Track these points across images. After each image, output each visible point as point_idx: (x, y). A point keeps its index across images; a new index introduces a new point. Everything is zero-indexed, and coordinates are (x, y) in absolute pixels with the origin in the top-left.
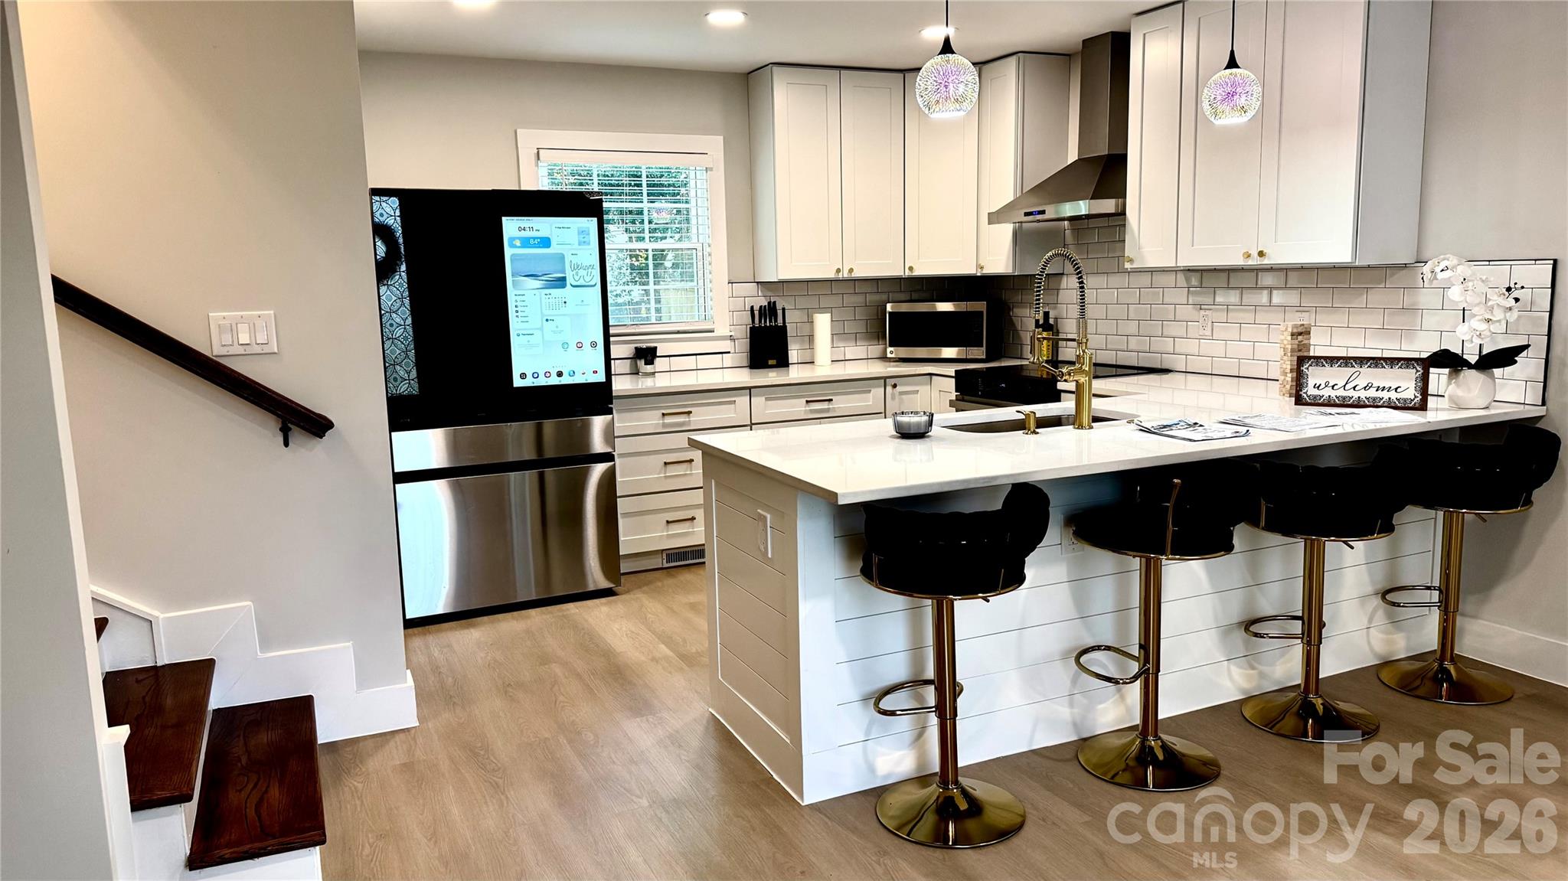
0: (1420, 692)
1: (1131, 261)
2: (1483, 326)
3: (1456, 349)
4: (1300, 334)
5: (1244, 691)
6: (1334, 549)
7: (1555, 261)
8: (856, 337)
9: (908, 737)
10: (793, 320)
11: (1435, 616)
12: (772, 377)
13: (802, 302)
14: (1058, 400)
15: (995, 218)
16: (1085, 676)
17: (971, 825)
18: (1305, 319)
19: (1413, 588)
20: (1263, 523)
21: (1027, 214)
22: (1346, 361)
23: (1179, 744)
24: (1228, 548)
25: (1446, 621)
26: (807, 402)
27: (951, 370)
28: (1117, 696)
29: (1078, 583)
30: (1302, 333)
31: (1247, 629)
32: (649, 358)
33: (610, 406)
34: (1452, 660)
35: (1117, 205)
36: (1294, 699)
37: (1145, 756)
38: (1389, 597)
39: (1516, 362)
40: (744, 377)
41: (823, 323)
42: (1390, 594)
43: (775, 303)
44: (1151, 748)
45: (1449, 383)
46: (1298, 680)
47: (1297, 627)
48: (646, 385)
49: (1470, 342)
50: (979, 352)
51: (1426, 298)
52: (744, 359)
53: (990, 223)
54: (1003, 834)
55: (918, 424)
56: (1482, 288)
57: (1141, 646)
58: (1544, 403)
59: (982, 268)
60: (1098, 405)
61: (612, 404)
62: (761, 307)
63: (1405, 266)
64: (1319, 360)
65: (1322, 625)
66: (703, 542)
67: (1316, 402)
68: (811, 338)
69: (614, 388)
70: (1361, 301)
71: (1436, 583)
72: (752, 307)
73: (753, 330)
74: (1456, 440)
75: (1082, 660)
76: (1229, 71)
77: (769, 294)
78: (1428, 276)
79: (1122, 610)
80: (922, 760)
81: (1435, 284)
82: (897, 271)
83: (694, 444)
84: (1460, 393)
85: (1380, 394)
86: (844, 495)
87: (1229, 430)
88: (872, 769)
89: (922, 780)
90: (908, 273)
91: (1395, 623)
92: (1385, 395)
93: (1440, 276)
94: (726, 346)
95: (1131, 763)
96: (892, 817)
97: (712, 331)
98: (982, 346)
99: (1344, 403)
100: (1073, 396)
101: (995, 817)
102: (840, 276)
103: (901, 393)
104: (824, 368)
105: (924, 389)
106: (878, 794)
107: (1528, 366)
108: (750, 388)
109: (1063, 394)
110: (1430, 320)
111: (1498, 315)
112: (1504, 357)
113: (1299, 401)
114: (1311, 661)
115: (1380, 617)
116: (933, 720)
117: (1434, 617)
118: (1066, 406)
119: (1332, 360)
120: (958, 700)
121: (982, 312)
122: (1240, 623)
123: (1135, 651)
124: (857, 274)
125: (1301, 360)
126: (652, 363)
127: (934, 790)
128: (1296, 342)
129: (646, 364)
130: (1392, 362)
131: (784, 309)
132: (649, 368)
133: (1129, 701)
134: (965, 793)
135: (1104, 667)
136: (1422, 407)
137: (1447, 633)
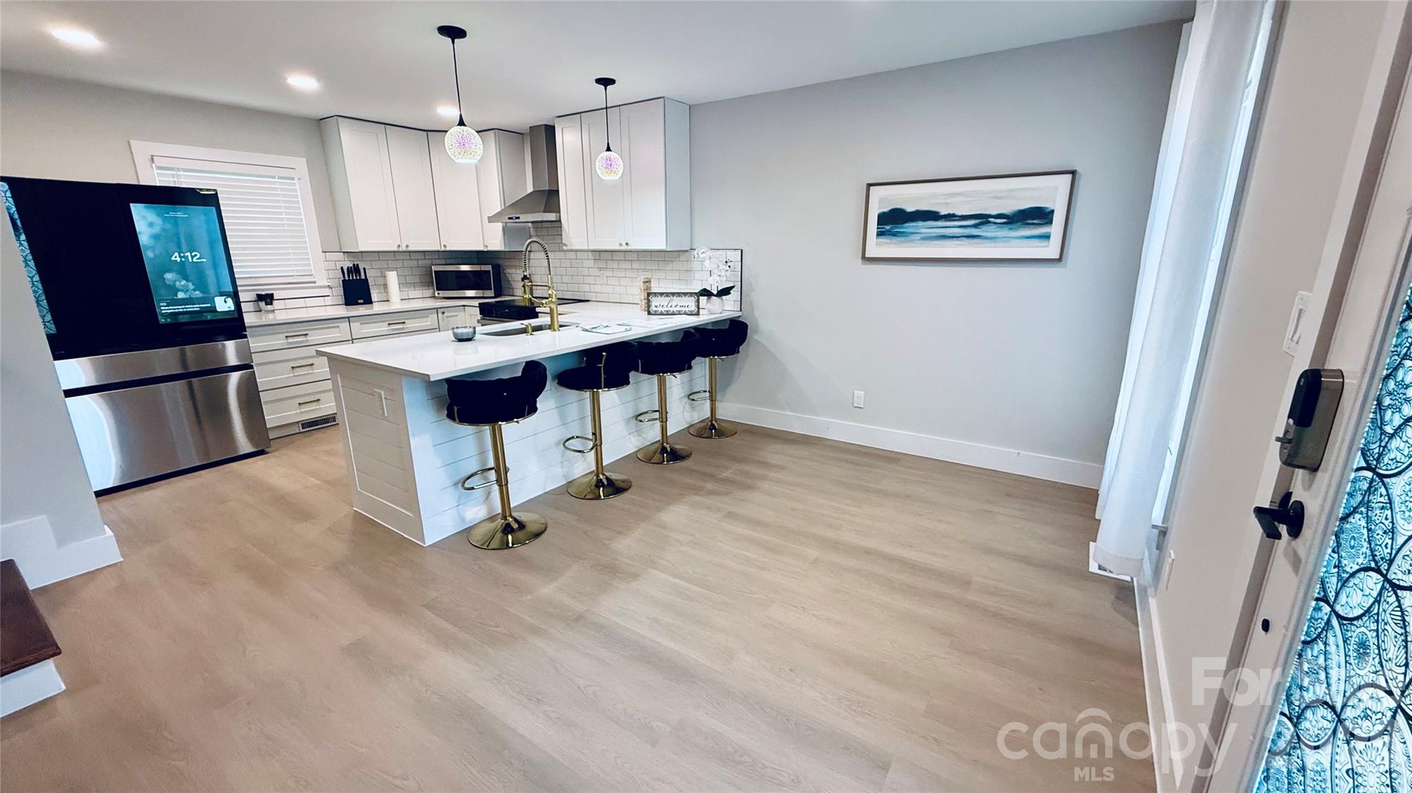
0: (705, 435)
1: (565, 245)
2: (718, 278)
3: (709, 289)
4: (647, 282)
5: (637, 447)
6: (669, 378)
7: (742, 250)
8: (414, 285)
9: (482, 499)
10: (372, 276)
11: (708, 402)
12: (361, 310)
13: (377, 264)
14: (537, 317)
15: (491, 219)
16: (568, 451)
17: (520, 535)
18: (648, 275)
19: (699, 392)
20: (640, 370)
21: (510, 218)
22: (667, 294)
23: (613, 476)
24: (628, 383)
25: (712, 405)
26: (389, 324)
27: (476, 303)
28: (583, 459)
29: (561, 408)
30: (648, 282)
31: (636, 419)
32: (268, 301)
33: (244, 333)
34: (716, 421)
35: (556, 216)
36: (658, 447)
37: (599, 484)
38: (691, 397)
39: (730, 293)
40: (343, 311)
41: (392, 277)
42: (691, 396)
43: (358, 265)
44: (601, 480)
45: (707, 303)
46: (659, 438)
47: (657, 415)
48: (269, 318)
49: (714, 286)
50: (491, 293)
51: (696, 265)
52: (341, 300)
53: (489, 222)
54: (537, 535)
55: (468, 334)
56: (717, 261)
57: (593, 434)
58: (741, 310)
59: (487, 246)
60: (562, 319)
61: (246, 331)
62: (348, 267)
63: (687, 251)
64: (655, 294)
65: (667, 413)
66: (335, 412)
67: (656, 314)
68: (385, 286)
69: (246, 321)
70: (669, 267)
71: (708, 389)
72: (342, 268)
73: (344, 281)
74: (710, 327)
75: (566, 444)
76: (607, 152)
77: (352, 259)
78: (696, 256)
79: (582, 418)
80: (490, 509)
81: (699, 259)
82: (436, 247)
83: (320, 354)
84: (711, 307)
85: (681, 309)
86: (433, 376)
87: (623, 328)
88: (463, 520)
89: (492, 519)
90: (443, 249)
91: (693, 408)
92: (684, 309)
93: (701, 256)
94: (327, 292)
95: (593, 488)
96: (478, 541)
97: (315, 283)
98: (491, 289)
99: (668, 313)
100: (549, 315)
101: (532, 528)
102: (401, 249)
103: (447, 317)
104: (396, 304)
105: (461, 314)
106: (469, 530)
107: (735, 294)
108: (349, 318)
109: (540, 315)
110: (698, 275)
111: (723, 273)
112: (725, 292)
113: (649, 313)
114: (664, 430)
115: (687, 407)
116: (496, 487)
117: (708, 404)
118: (543, 320)
119: (661, 294)
120: (508, 474)
121: (489, 271)
122: (633, 417)
123: (590, 436)
124: (411, 248)
125: (649, 294)
126: (272, 304)
127: (500, 522)
128: (645, 286)
129: (266, 304)
130: (685, 294)
131: (364, 269)
132: (269, 307)
133: (588, 459)
134: (516, 520)
135: (575, 446)
136: (698, 314)
137: (713, 411)
